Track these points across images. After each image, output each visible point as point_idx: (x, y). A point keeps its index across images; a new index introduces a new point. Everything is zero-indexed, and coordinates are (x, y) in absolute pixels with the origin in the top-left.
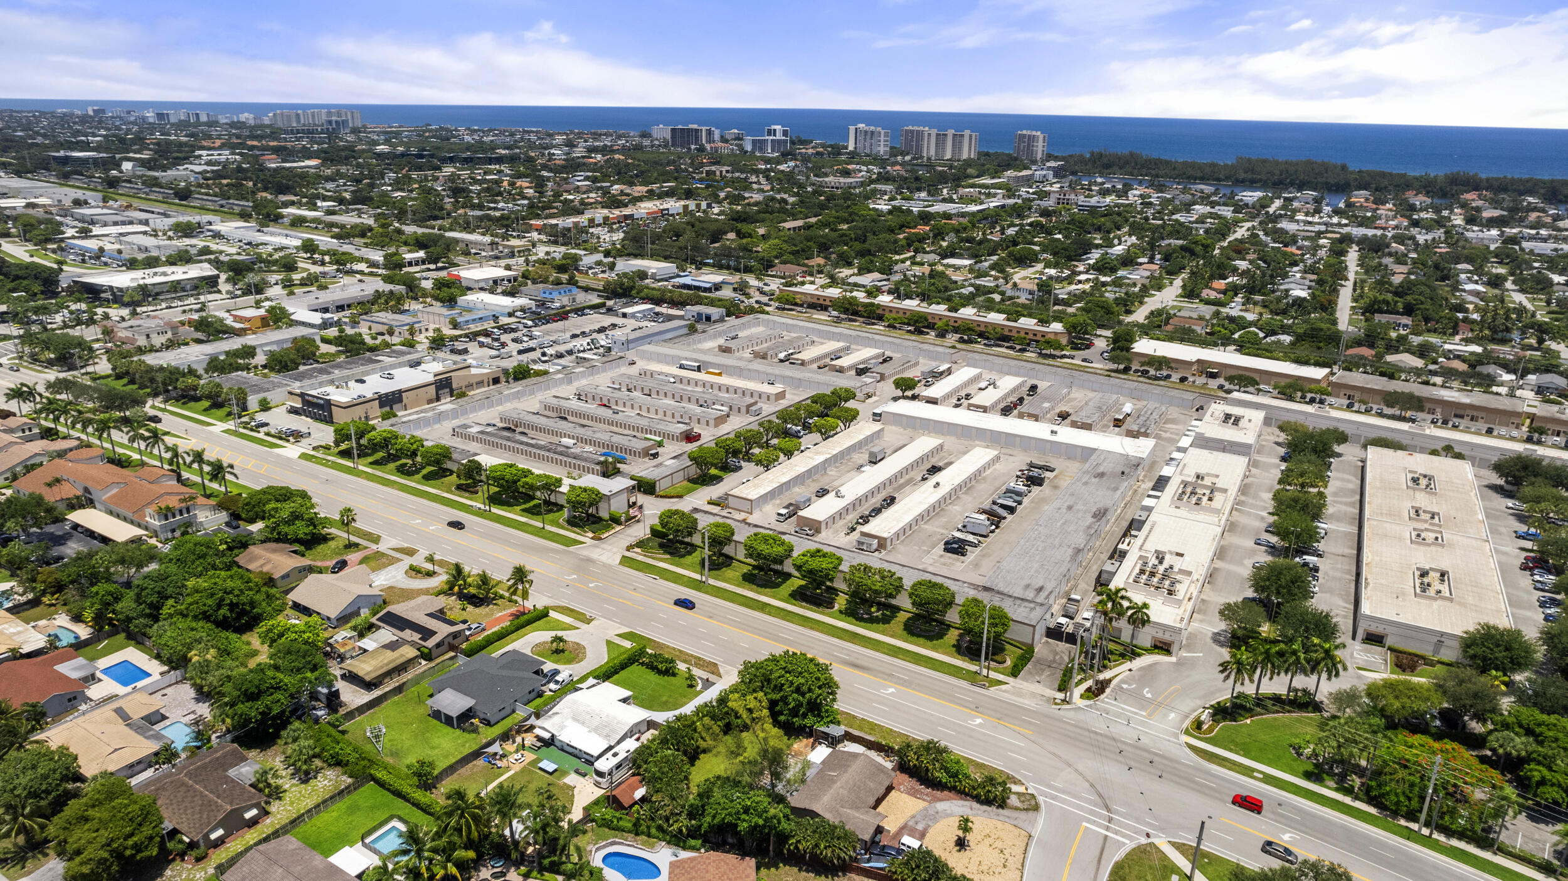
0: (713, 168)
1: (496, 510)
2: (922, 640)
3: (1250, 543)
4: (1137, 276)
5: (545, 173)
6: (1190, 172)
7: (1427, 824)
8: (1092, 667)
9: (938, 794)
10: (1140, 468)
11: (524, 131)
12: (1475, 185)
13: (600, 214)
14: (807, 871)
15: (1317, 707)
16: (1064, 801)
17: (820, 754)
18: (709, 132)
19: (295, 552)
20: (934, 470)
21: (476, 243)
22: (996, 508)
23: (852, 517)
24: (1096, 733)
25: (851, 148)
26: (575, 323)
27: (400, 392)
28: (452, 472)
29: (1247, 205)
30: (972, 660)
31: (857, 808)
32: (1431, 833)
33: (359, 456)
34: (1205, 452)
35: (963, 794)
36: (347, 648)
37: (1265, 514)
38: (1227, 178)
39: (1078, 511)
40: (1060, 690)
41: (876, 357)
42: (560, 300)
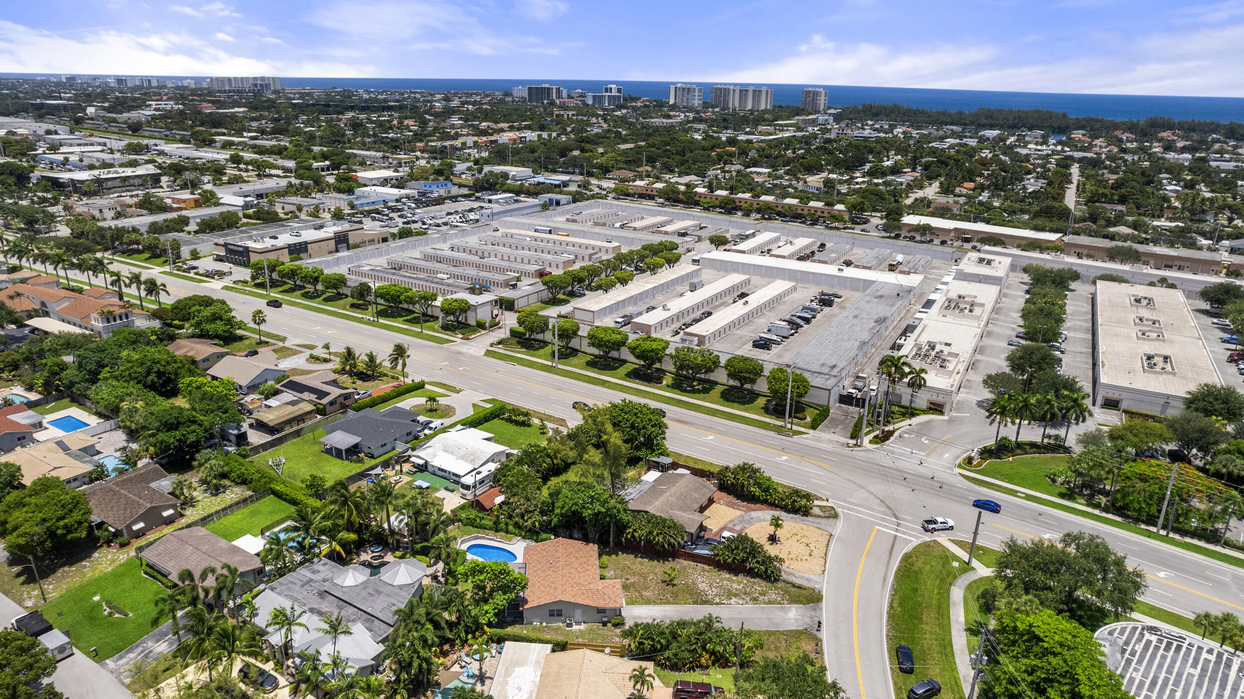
0: (562, 113)
1: (381, 321)
2: (736, 405)
3: (1004, 344)
4: (904, 179)
5: (428, 117)
6: (942, 118)
7: (1164, 527)
8: (878, 422)
9: (753, 506)
10: (912, 293)
11: (411, 92)
12: (1168, 126)
13: (470, 141)
14: (642, 557)
15: (1067, 450)
16: (858, 512)
17: (652, 476)
18: (558, 90)
19: (215, 344)
20: (743, 295)
21: (370, 157)
22: (794, 318)
23: (676, 326)
24: (884, 466)
25: (672, 102)
26: (449, 206)
27: (306, 243)
28: (347, 296)
29: (988, 139)
30: (778, 417)
31: (684, 511)
32: (1168, 534)
33: (271, 287)
34: (965, 283)
35: (773, 505)
36: (255, 405)
37: (1015, 326)
38: (972, 123)
39: (862, 319)
40: (852, 438)
41: (695, 226)
42: (438, 192)
